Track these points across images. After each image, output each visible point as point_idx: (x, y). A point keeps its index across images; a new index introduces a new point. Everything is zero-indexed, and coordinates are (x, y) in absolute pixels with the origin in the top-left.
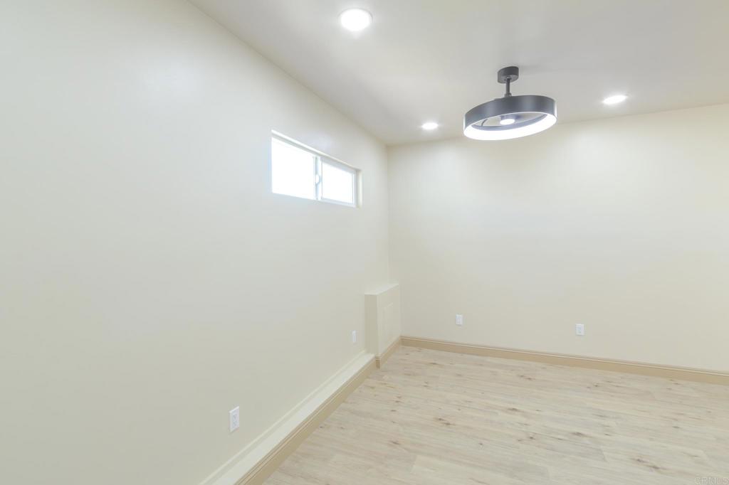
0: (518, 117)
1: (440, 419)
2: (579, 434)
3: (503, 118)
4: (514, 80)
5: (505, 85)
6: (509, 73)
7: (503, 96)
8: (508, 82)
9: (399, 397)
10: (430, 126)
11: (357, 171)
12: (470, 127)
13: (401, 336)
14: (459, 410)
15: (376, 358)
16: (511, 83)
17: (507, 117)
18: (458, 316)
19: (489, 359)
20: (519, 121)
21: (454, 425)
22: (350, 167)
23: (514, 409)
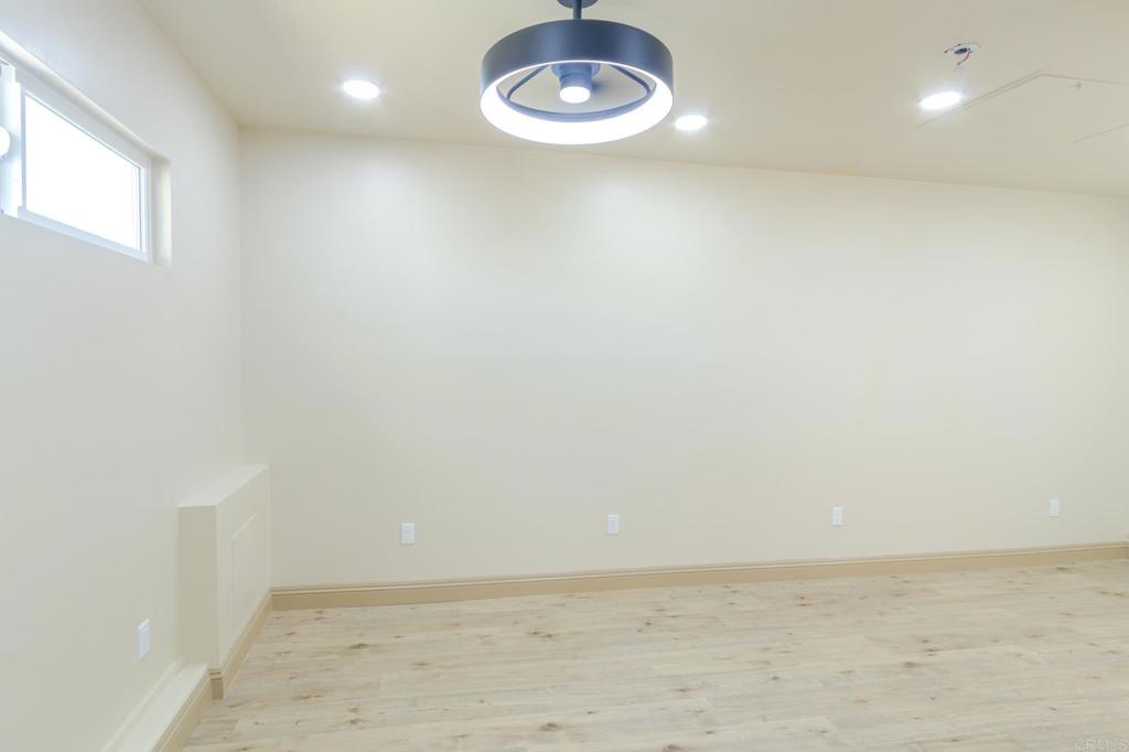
8: (578, 5)
10: (361, 90)
11: (155, 163)
13: (272, 590)
15: (212, 672)
18: (404, 525)
22: (134, 144)
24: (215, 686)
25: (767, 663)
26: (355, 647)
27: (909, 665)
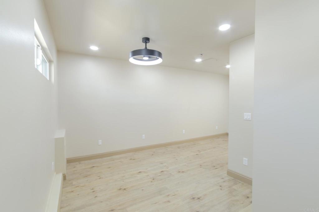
0: (149, 57)
1: (120, 189)
2: (162, 171)
3: (144, 56)
4: (148, 43)
5: (145, 44)
6: (146, 40)
7: (144, 48)
8: (146, 43)
9: (93, 189)
10: (94, 48)
11: (50, 62)
12: (132, 58)
14: (123, 181)
15: (63, 175)
16: (147, 44)
17: (146, 57)
18: (98, 141)
19: (114, 157)
20: (150, 59)
21: (127, 188)
23: (140, 172)
24: (64, 178)
25: (175, 157)
26: (92, 167)
27: (197, 154)
